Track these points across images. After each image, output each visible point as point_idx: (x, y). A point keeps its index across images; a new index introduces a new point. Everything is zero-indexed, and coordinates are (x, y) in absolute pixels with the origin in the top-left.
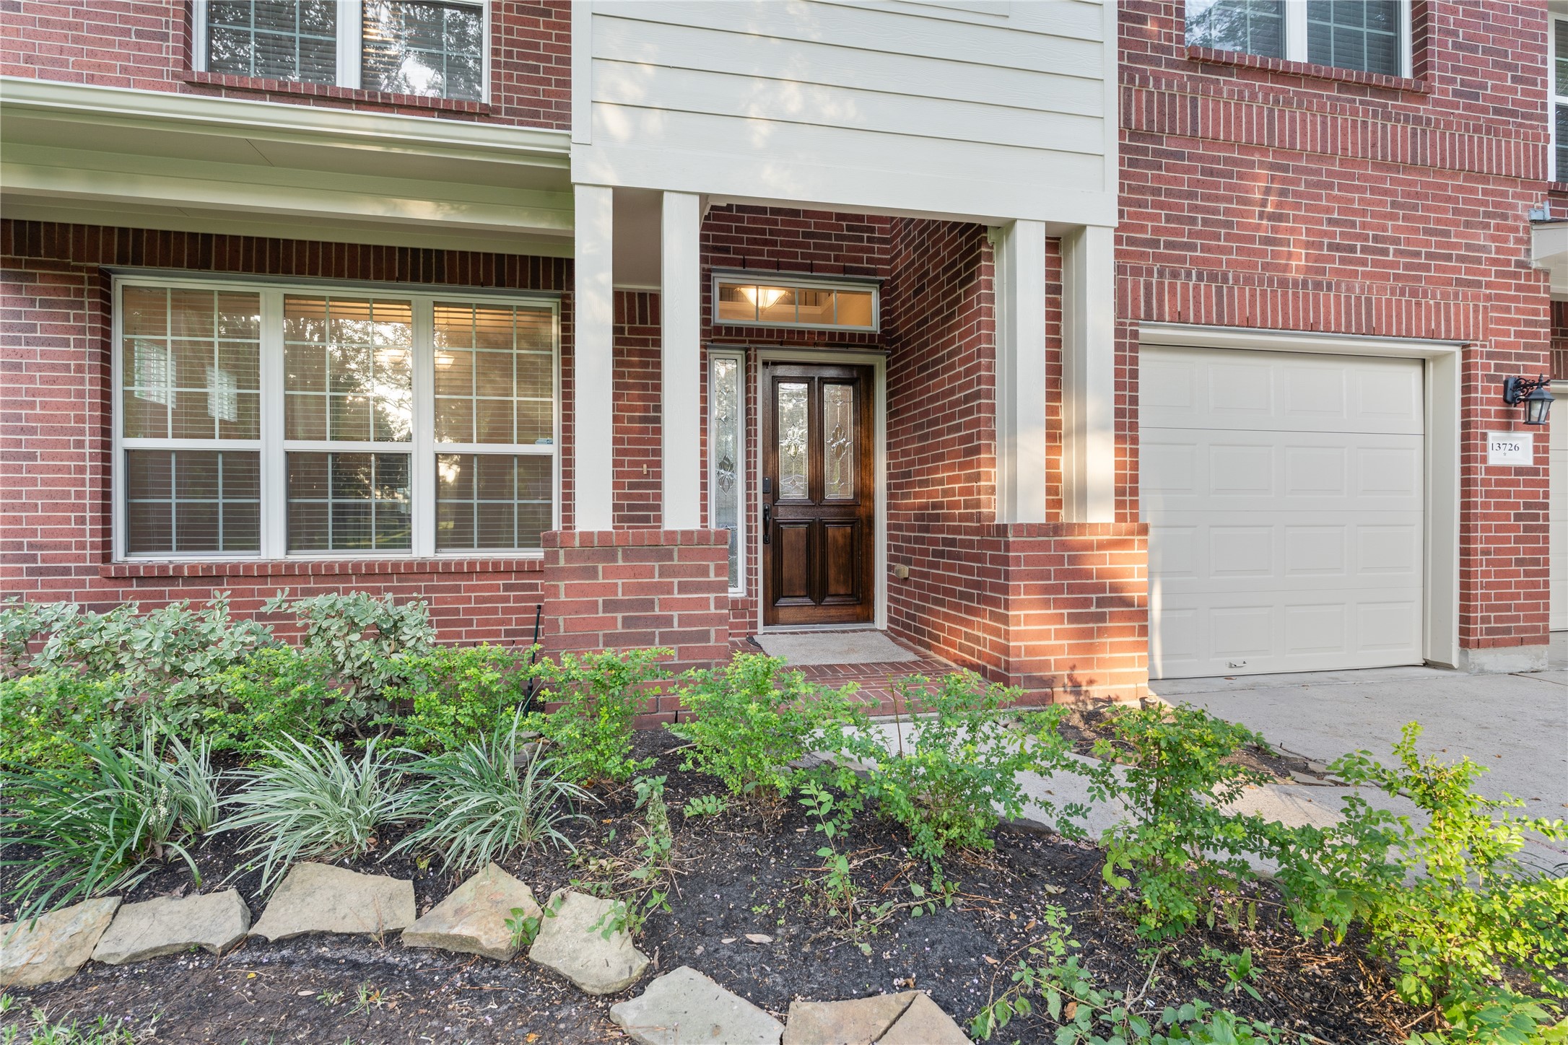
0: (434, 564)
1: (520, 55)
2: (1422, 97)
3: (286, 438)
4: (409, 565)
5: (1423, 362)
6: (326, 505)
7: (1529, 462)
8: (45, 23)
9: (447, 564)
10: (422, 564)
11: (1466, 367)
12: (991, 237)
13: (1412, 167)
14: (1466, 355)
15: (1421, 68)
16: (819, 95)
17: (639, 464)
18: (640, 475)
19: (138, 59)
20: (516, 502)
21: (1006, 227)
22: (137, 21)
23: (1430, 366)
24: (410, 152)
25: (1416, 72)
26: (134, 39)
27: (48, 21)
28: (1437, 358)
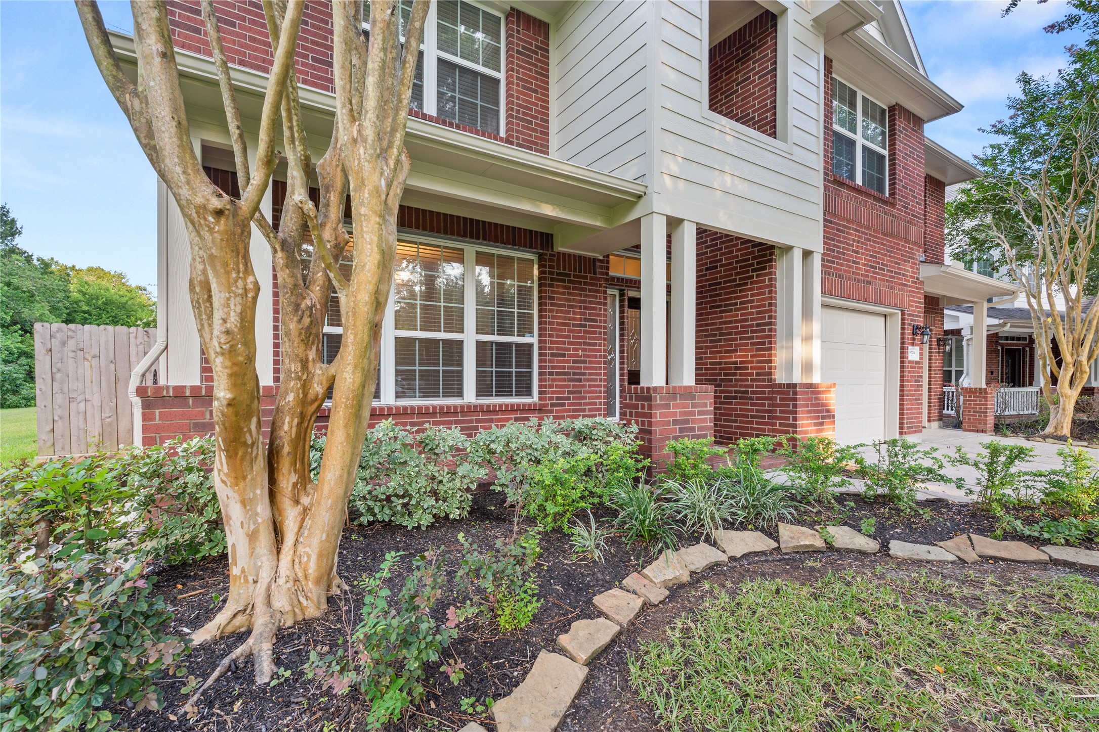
0: (475, 406)
1: (524, 113)
2: (893, 205)
3: (396, 328)
4: (462, 407)
5: (885, 316)
6: (415, 370)
7: (918, 359)
8: (253, 39)
9: (482, 406)
10: (469, 407)
11: (903, 319)
12: (777, 252)
13: (891, 235)
14: (903, 314)
15: (892, 194)
16: (737, 181)
17: (577, 350)
18: (578, 356)
19: (313, 75)
20: (514, 370)
21: (789, 249)
22: (313, 51)
23: (888, 318)
24: (569, 182)
25: (890, 195)
26: (310, 62)
27: (255, 38)
28: (891, 314)
